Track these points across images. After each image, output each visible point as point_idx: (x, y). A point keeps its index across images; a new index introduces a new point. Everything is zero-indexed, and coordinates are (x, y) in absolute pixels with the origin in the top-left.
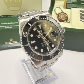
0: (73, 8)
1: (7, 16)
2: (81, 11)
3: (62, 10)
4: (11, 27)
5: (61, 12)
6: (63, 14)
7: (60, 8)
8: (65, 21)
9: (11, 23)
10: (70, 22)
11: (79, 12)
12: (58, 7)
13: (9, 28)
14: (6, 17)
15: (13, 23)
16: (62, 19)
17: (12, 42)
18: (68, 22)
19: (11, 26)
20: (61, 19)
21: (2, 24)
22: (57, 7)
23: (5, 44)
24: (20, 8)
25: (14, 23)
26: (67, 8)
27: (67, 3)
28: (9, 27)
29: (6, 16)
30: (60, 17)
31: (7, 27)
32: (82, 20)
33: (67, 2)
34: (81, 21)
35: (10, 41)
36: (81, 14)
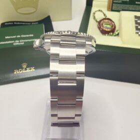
0: (123, 10)
1: (15, 23)
2: (136, 17)
3: (105, 15)
4: (22, 43)
5: (104, 17)
6: (107, 21)
7: (101, 11)
8: (111, 33)
9: (23, 36)
10: (118, 35)
11: (134, 19)
12: (99, 10)
13: (19, 44)
14: (14, 25)
15: (25, 36)
16: (106, 30)
17: (26, 69)
18: (115, 36)
19: (23, 41)
20: (104, 29)
21: (8, 37)
22: (97, 9)
23: (15, 73)
24: (35, 10)
25: (28, 36)
27: (113, 3)
28: (19, 42)
29: (13, 22)
30: (103, 26)
31: (17, 43)
32: (138, 33)
34: (138, 35)
35: (22, 68)
36: (136, 23)
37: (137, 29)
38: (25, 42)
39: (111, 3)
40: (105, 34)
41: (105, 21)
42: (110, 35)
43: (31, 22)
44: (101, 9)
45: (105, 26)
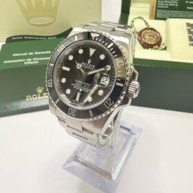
0: (170, 18)
1: (25, 38)
2: (188, 25)
3: (146, 23)
4: (36, 61)
5: (146, 27)
6: (150, 31)
7: (142, 18)
8: (157, 47)
9: (36, 53)
10: (165, 49)
12: (139, 18)
13: (32, 63)
14: (24, 40)
15: (39, 53)
16: (149, 43)
17: (42, 95)
18: (162, 50)
19: (37, 59)
20: (147, 42)
21: (16, 55)
22: (137, 17)
23: (27, 99)
25: (43, 53)
26: (156, 18)
27: (157, 8)
28: (32, 61)
29: (23, 36)
30: (144, 38)
31: (29, 62)
33: (157, 5)
35: (37, 93)
36: (189, 32)
37: (191, 39)
38: (39, 61)
39: (155, 9)
40: (148, 48)
41: (147, 31)
42: (155, 49)
43: (47, 37)
44: (141, 16)
45: (147, 37)
